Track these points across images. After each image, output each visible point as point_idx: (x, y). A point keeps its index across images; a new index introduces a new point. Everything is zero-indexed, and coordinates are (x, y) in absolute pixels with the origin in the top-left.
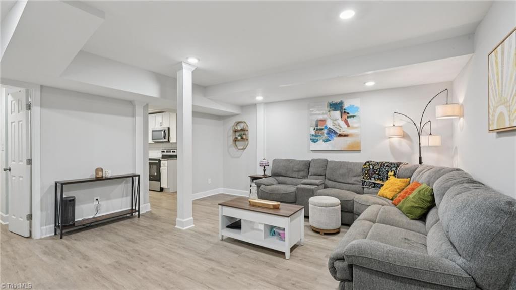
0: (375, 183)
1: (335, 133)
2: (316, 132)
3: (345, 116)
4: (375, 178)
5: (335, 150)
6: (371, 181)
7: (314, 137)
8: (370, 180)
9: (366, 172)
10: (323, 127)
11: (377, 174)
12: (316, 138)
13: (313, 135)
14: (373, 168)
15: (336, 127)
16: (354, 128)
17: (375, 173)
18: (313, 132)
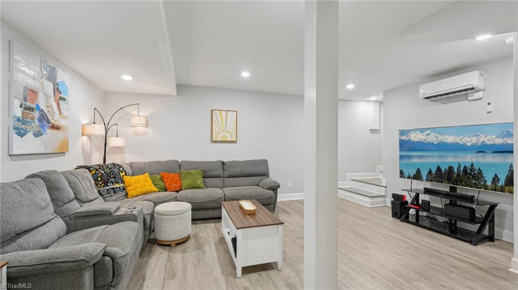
0: (113, 189)
1: (48, 121)
2: (23, 113)
3: (58, 95)
4: (113, 183)
5: (48, 152)
6: (108, 188)
7: (20, 125)
8: (106, 188)
9: (99, 179)
10: (34, 106)
11: (113, 177)
12: (24, 127)
13: (18, 120)
14: (105, 173)
15: (49, 111)
16: (65, 118)
17: (111, 178)
18: (19, 112)
